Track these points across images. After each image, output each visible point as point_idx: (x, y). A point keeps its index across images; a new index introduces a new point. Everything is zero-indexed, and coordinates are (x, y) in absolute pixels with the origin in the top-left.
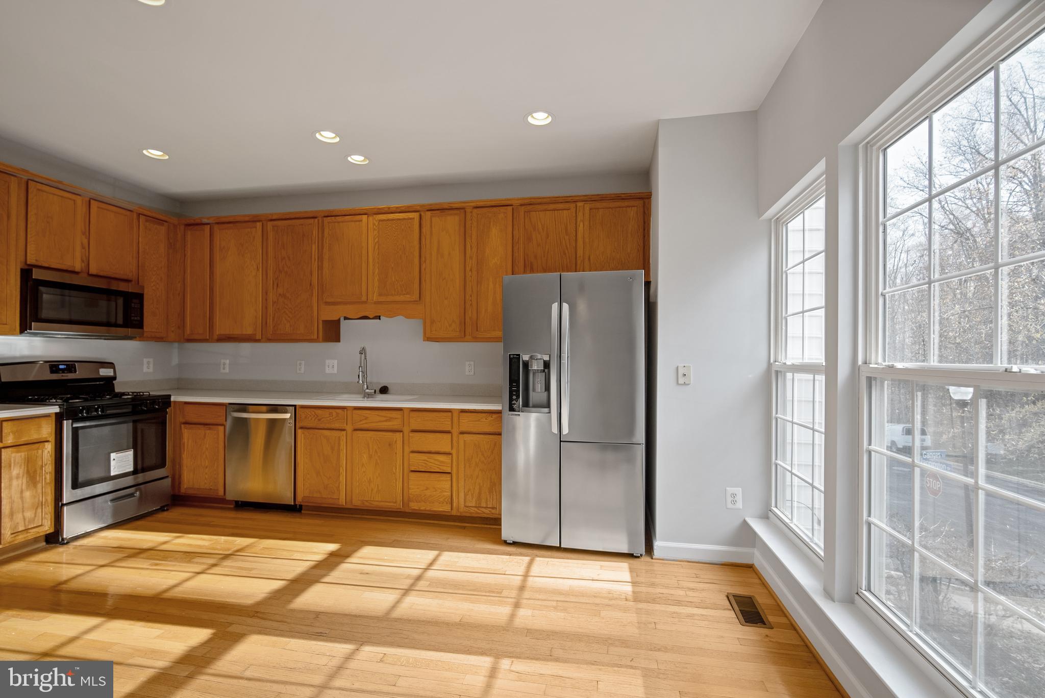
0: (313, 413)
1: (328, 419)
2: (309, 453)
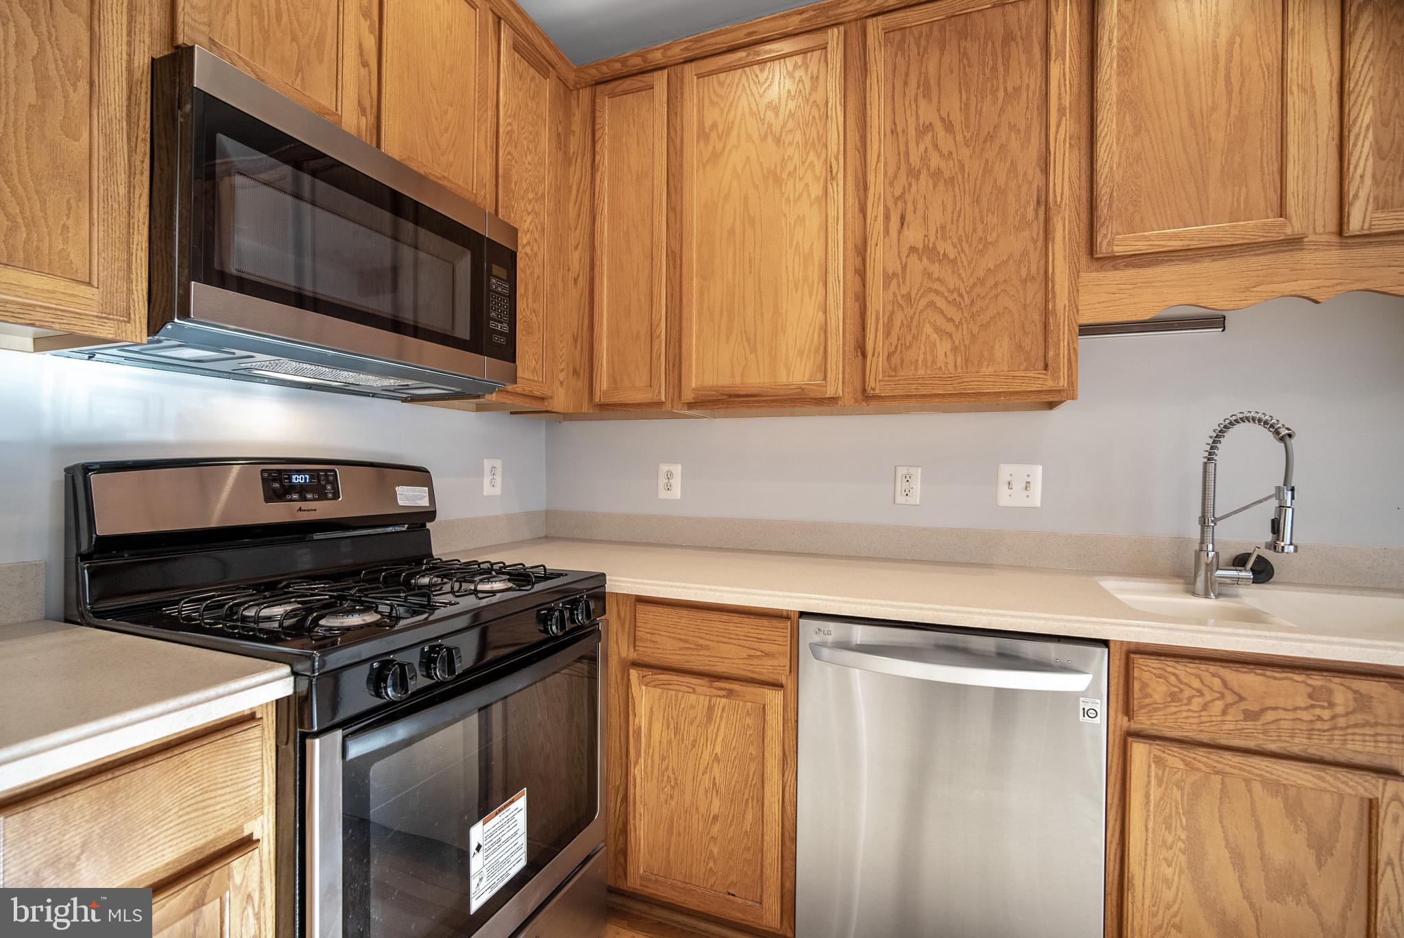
1: (1306, 715)
2: (1180, 844)
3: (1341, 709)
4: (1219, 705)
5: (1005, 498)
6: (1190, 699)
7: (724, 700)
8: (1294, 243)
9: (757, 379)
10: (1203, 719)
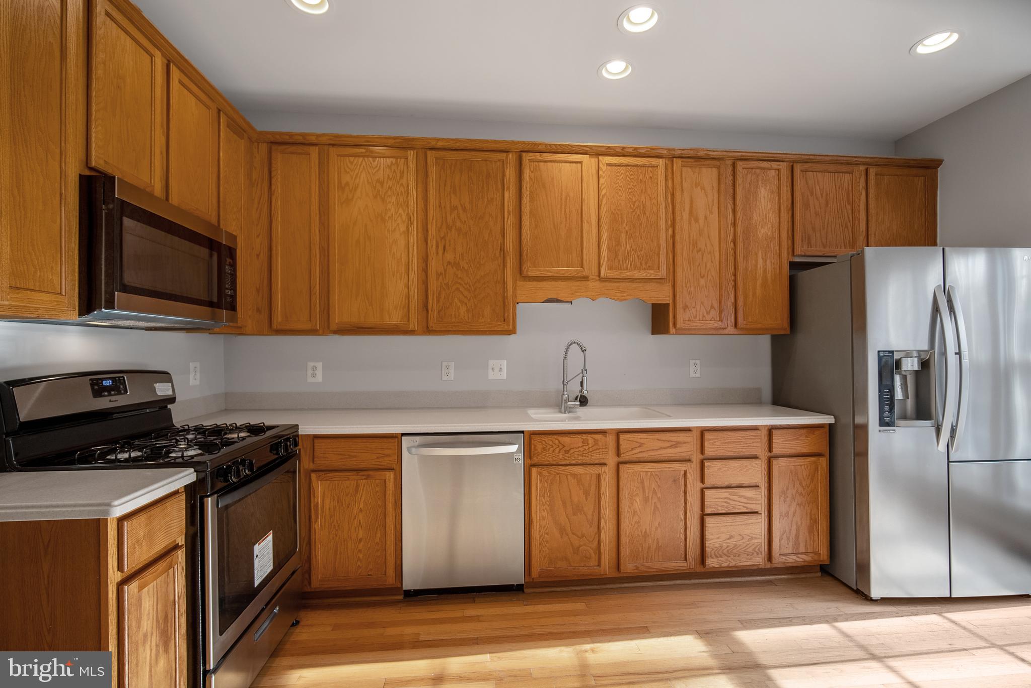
0: (557, 442)
1: (581, 449)
2: (548, 503)
3: (590, 446)
4: (558, 449)
5: (492, 376)
6: (549, 449)
7: (364, 481)
9: (373, 320)
10: (553, 456)
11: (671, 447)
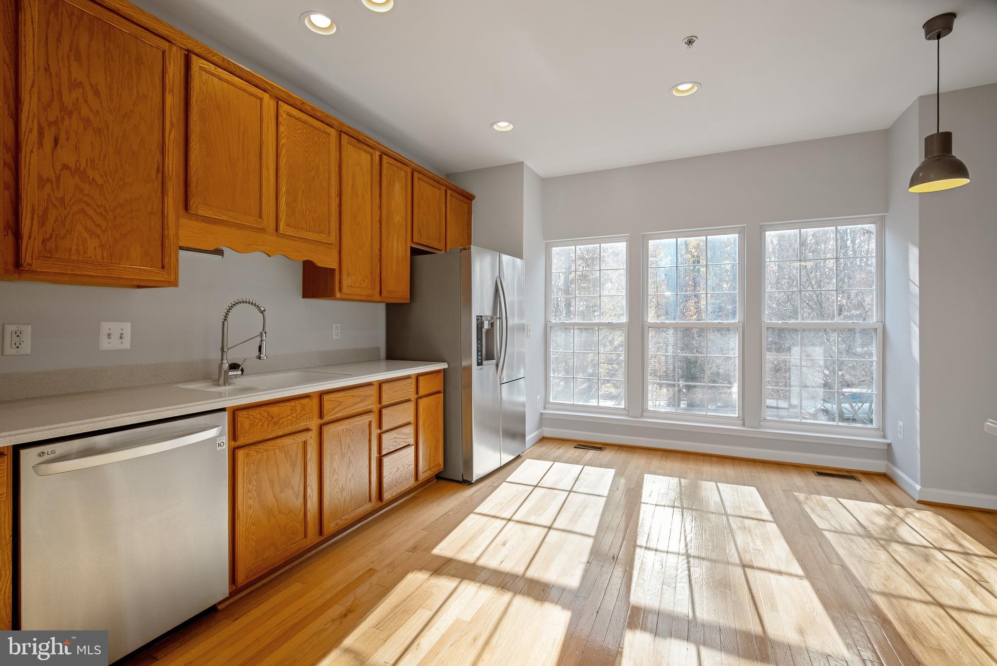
1: (290, 418)
3: (298, 412)
4: (266, 425)
6: (257, 424)
8: (263, 230)
10: (262, 430)
11: (361, 402)
